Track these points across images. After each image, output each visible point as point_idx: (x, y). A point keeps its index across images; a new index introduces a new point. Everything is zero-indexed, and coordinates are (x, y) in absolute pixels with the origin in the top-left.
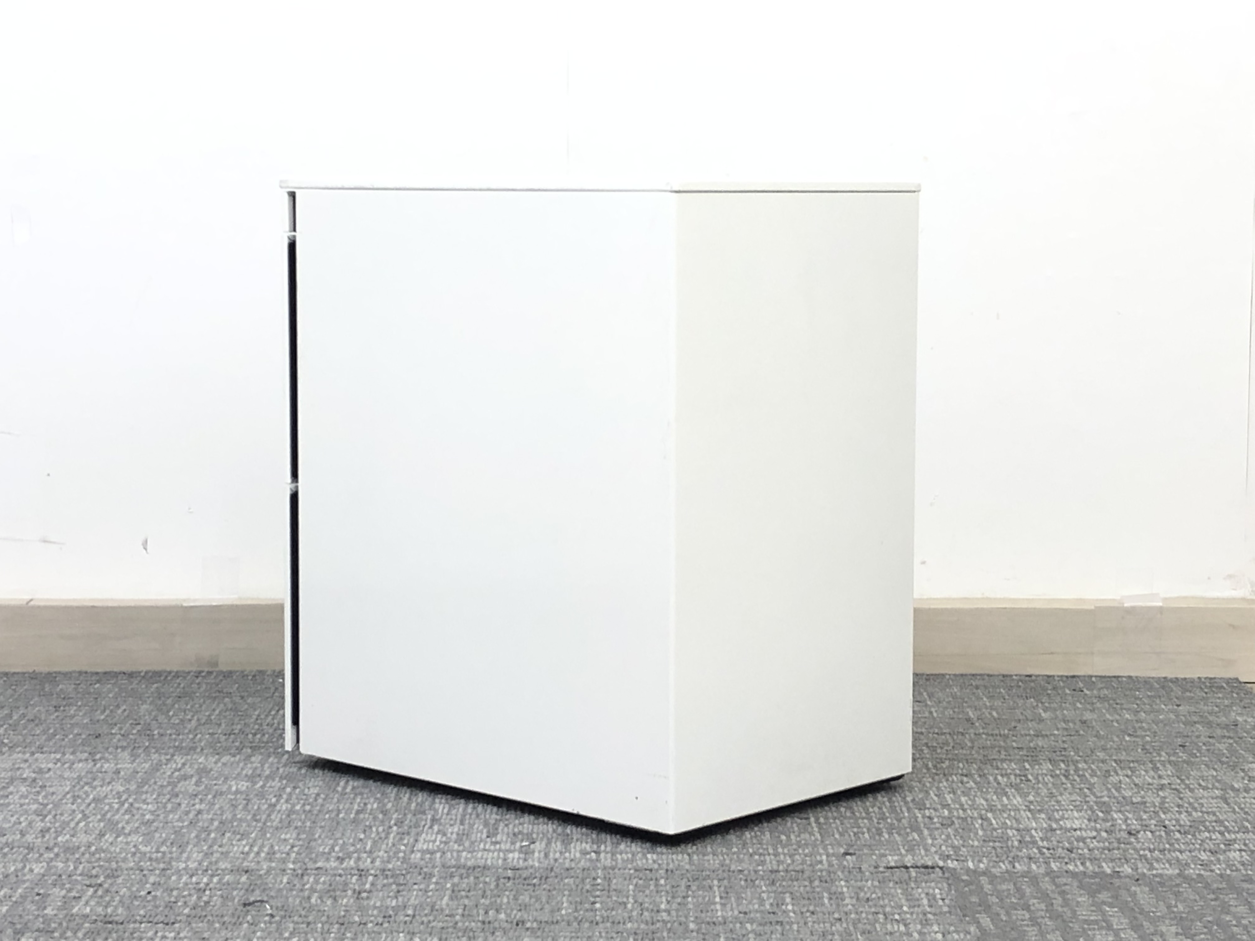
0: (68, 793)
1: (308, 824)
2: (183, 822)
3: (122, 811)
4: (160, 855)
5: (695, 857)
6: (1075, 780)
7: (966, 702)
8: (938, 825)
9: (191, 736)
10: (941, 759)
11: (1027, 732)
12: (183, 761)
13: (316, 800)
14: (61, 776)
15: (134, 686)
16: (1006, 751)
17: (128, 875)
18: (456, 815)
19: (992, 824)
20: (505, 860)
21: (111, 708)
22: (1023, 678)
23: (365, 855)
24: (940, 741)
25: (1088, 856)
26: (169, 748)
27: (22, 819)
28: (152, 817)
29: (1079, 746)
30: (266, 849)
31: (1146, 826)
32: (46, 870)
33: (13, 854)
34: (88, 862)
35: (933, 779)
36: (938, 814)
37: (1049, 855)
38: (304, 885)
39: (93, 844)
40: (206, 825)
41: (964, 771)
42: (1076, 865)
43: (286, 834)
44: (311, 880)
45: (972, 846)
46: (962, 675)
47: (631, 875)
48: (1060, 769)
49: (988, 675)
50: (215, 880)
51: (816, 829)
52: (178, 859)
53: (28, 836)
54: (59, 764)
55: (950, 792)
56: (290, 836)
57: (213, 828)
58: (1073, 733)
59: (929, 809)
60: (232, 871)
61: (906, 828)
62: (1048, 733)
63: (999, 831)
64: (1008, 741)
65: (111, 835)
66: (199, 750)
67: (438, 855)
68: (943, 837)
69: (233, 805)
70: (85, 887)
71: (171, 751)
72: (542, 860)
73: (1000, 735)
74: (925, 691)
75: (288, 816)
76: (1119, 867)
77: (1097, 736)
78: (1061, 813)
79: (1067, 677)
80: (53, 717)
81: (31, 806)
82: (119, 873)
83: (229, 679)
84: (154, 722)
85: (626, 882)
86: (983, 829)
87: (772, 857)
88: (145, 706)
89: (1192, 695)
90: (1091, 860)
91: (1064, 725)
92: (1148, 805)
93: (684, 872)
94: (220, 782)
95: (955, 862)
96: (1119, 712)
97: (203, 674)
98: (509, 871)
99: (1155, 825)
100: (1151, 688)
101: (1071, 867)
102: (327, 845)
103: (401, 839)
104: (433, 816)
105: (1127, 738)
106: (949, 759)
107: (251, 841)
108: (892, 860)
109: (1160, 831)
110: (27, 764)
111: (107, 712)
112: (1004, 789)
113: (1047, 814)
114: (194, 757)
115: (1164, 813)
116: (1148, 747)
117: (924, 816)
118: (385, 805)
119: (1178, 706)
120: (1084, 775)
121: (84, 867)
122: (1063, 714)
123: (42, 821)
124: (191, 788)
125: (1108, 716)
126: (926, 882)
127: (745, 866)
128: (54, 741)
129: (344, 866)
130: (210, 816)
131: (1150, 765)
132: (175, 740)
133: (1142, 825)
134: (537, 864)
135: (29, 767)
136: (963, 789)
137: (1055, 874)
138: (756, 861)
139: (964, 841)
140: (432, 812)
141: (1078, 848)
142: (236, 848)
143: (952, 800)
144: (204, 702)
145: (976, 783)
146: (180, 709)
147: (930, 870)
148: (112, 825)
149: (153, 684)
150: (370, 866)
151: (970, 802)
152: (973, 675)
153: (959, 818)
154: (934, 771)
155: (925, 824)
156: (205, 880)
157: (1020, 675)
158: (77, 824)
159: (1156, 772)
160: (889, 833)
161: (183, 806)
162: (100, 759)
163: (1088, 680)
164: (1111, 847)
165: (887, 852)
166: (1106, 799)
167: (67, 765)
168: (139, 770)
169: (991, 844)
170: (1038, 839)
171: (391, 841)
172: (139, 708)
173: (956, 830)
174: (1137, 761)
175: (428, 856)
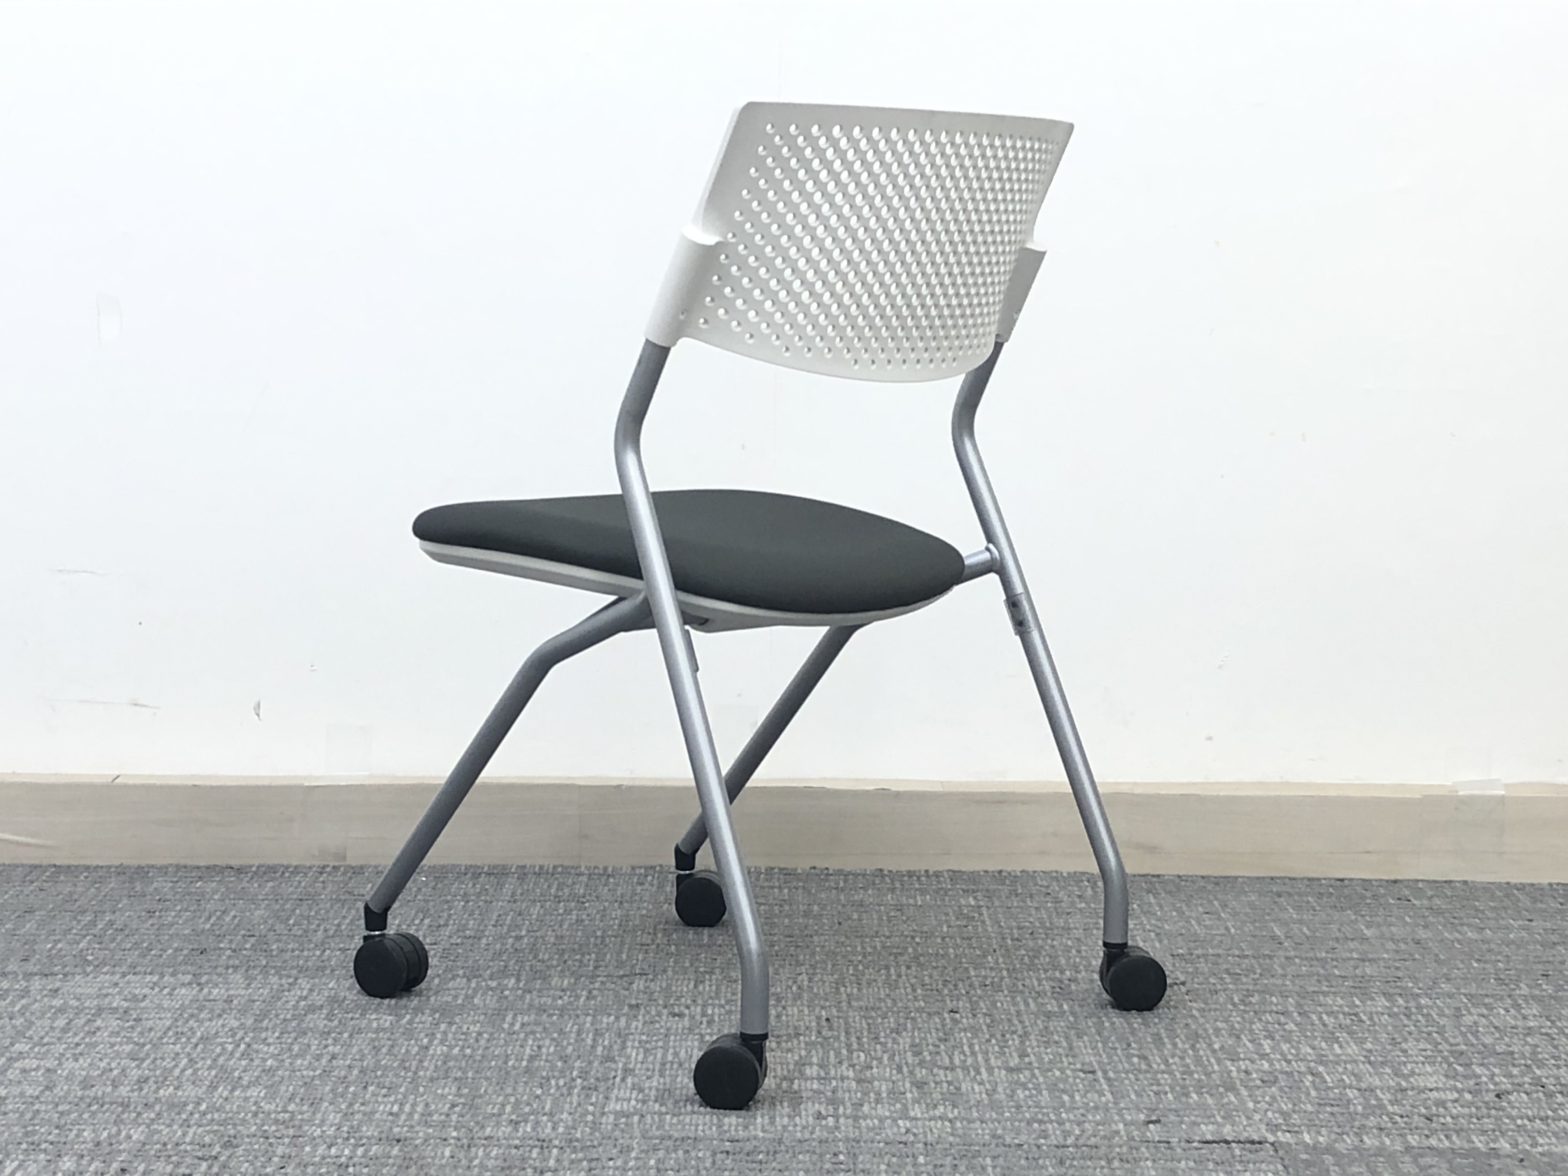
0: (169, 1029)
1: (470, 1074)
2: (314, 1071)
3: (237, 1055)
4: (287, 1116)
5: (958, 1124)
6: (1418, 1021)
7: (1269, 914)
8: (1258, 1082)
9: (318, 953)
10: (1248, 990)
11: (1349, 955)
12: (308, 986)
13: (477, 1041)
14: (160, 1007)
15: (245, 884)
16: (1328, 981)
17: (250, 1143)
18: (653, 1063)
19: (1326, 1082)
20: (720, 1127)
21: (218, 913)
22: (1333, 882)
23: (545, 1118)
24: (1244, 966)
25: (1452, 1126)
26: (292, 968)
27: (113, 1065)
28: (275, 1064)
29: (1417, 975)
30: (419, 1109)
31: (1518, 1084)
32: (147, 1138)
33: (104, 1113)
34: (200, 1126)
35: (1243, 1018)
36: (1256, 1067)
37: (1403, 1125)
38: (471, 1161)
39: (203, 1100)
40: (343, 1073)
41: (1280, 1007)
42: (1440, 1140)
43: (444, 1089)
44: (481, 1153)
45: (1305, 1112)
46: (1258, 878)
47: (881, 1150)
48: (1399, 1007)
49: (1290, 879)
50: (360, 1151)
51: (1105, 1087)
52: (310, 1122)
53: (122, 1087)
54: (157, 989)
55: (1266, 1037)
56: (449, 1090)
57: (351, 1078)
58: (1406, 956)
59: (1244, 1060)
60: (380, 1140)
61: (1218, 1086)
62: (1375, 956)
63: (1336, 1091)
64: (1328, 967)
65: (225, 1087)
66: (328, 972)
67: (636, 1118)
68: (1267, 1099)
69: (374, 1047)
70: (196, 1161)
71: (294, 972)
72: (767, 1128)
73: (1317, 959)
74: (1216, 899)
75: (445, 1063)
76: (1493, 1141)
77: (1437, 961)
78: (1409, 1067)
79: (1387, 881)
80: (148, 925)
81: (124, 1047)
82: (239, 1140)
83: (360, 877)
84: (272, 933)
85: (875, 1160)
86: (1316, 1089)
87: (1055, 1124)
88: (258, 913)
89: (1544, 906)
90: (1457, 1132)
91: (1394, 947)
92: (1516, 1056)
93: (948, 1146)
94: (357, 1016)
95: (1288, 1134)
96: (1459, 928)
97: (328, 869)
98: (727, 1144)
99: (1530, 1084)
100: (1493, 898)
101: (1433, 1142)
102: (495, 1104)
103: (587, 1096)
104: (625, 1064)
105: (1476, 965)
106: (1257, 991)
107: (400, 1096)
108: (1207, 1131)
109: (1537, 1092)
110: (117, 989)
111: (213, 919)
112: (1333, 1033)
113: (1392, 1067)
114: (324, 980)
115: (1538, 1068)
116: (1502, 976)
117: (1239, 1070)
118: (564, 1048)
119: (1530, 920)
120: (1429, 1015)
121: (195, 1134)
122: (1391, 932)
123: (138, 1067)
124: (321, 1024)
125: (1446, 934)
126: (1254, 1163)
127: (1023, 1138)
128: (149, 957)
129: (519, 1134)
130: (348, 1062)
131: (1509, 1001)
132: (298, 957)
133: (1513, 1084)
134: (761, 1134)
135: (119, 993)
136: (1281, 1033)
137: (1416, 1151)
138: (1034, 1130)
139: (1295, 1105)
140: (623, 1060)
141: (1438, 1116)
142: (381, 1108)
143: (1272, 1048)
144: (332, 906)
145: (1296, 1025)
146: (301, 915)
147: (1258, 1146)
148: (224, 1075)
149: (267, 881)
150: (553, 1135)
151: (1293, 1051)
152: (1272, 879)
153: (1281, 1072)
154: (1242, 1008)
155: (1241, 1080)
156: (347, 1152)
157: (1330, 879)
158: (183, 1071)
159: (1519, 1012)
160: (1197, 1093)
161: (313, 1048)
162: (207, 983)
163: (1413, 884)
164: (1480, 1115)
165: (1199, 1120)
166: (1464, 1048)
167: (166, 991)
168: (256, 998)
169: (1328, 1109)
170: (1386, 1102)
171: (575, 1099)
172: (252, 914)
173: (1281, 1089)
174: (1492, 996)
175: (623, 1120)
